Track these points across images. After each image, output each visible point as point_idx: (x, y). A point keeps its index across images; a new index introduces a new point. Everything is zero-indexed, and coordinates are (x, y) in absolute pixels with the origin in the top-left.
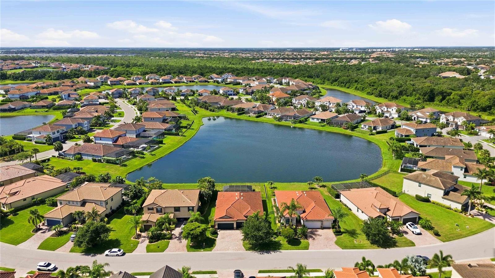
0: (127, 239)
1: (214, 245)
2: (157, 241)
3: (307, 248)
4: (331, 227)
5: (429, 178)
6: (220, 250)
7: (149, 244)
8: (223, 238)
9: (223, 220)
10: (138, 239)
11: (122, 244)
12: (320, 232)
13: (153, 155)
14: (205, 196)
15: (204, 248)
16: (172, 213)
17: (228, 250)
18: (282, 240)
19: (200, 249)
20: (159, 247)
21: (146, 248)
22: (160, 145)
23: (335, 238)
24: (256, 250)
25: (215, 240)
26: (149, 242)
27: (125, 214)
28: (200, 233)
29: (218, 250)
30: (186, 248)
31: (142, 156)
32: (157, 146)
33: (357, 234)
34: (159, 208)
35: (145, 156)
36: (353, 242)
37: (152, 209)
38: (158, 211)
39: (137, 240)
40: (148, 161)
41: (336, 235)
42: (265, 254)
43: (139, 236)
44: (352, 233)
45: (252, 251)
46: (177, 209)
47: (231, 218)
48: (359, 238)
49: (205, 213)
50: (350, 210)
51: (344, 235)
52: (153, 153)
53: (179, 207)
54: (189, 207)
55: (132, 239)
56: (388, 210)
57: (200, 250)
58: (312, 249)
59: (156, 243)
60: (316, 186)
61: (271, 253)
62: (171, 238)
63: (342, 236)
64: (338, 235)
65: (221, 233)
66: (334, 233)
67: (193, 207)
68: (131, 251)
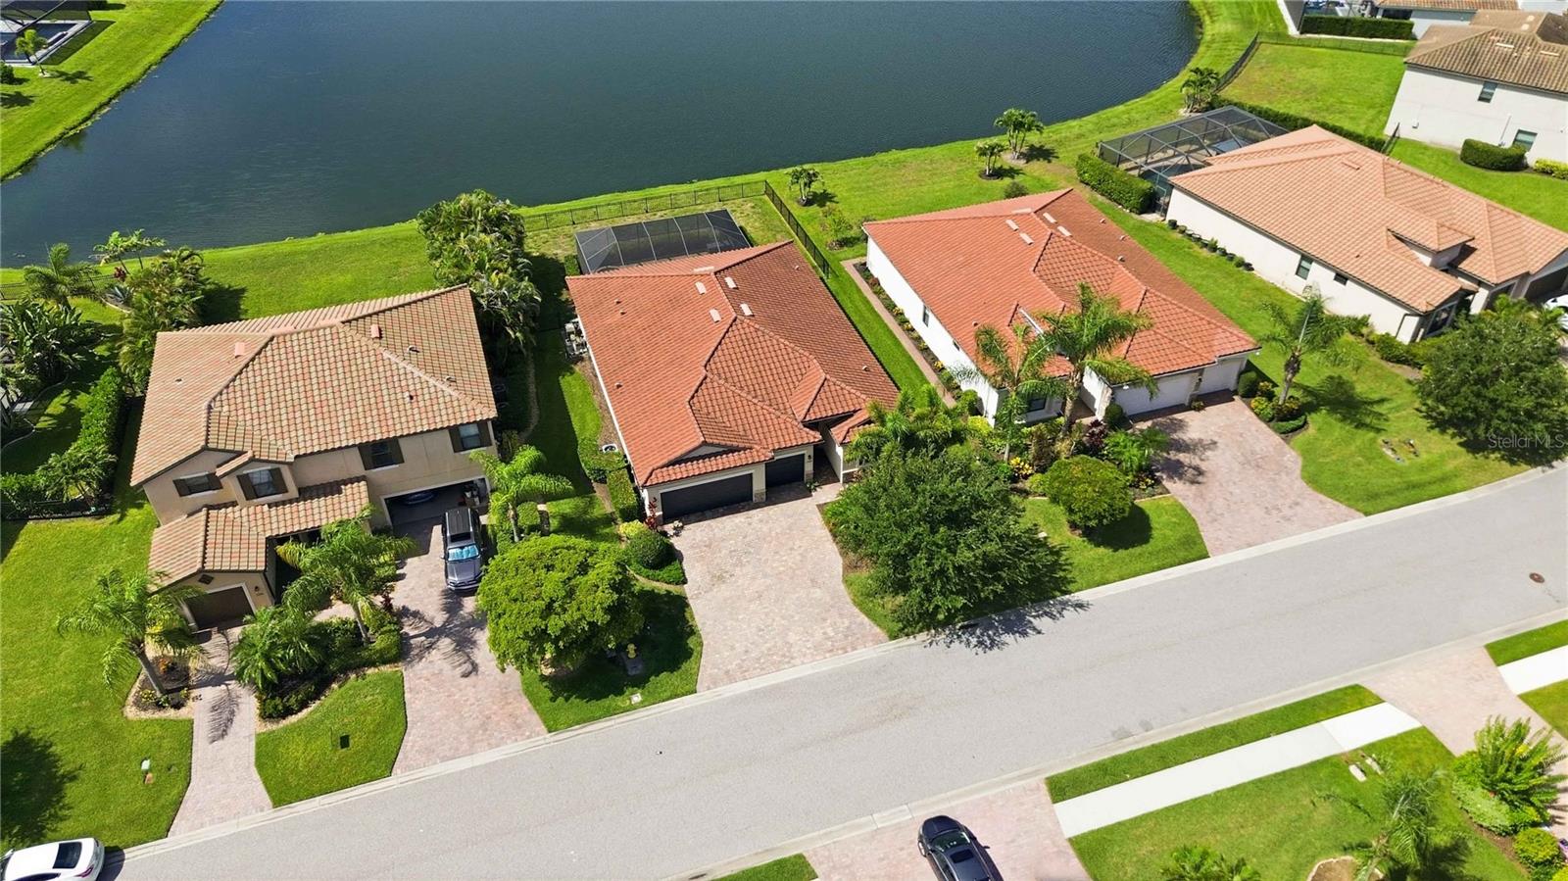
0: (97, 725)
1: (691, 642)
2: (316, 696)
3: (1191, 548)
4: (1232, 386)
5: (1526, 55)
6: (744, 673)
7: (271, 727)
8: (721, 578)
9: (693, 468)
10: (178, 706)
11: (73, 778)
12: (1197, 425)
13: (72, 78)
14: (509, 320)
15: (639, 682)
16: (358, 480)
17: (788, 659)
18: (1040, 521)
19: (620, 692)
20: (345, 742)
21: (260, 766)
22: (97, 15)
23: (1290, 456)
24: (944, 624)
25: (680, 603)
26: (266, 716)
27: (23, 519)
28: (608, 610)
29: (730, 677)
30: (525, 705)
31: (12, 89)
32: (80, 24)
33: (1372, 403)
34: (259, 473)
35: (25, 90)
36: (1382, 456)
37: (212, 482)
38: (252, 490)
39: (171, 713)
40: (54, 117)
41: (1286, 434)
42: (1008, 638)
43: (174, 685)
44: (1345, 404)
45: (923, 636)
46: (380, 453)
47: (737, 450)
48: (1392, 427)
49: (534, 421)
50: (1249, 267)
51: (1316, 420)
52: (69, 65)
53: (394, 442)
54: (454, 430)
55: (131, 712)
56: (1466, 251)
57: (620, 701)
58: (1222, 549)
59: (313, 706)
60: (1008, 159)
61: (1036, 622)
62: (401, 651)
63: (1311, 431)
64: (1294, 430)
65: (691, 539)
66: (1269, 421)
67: (482, 424)
68: (158, 823)
